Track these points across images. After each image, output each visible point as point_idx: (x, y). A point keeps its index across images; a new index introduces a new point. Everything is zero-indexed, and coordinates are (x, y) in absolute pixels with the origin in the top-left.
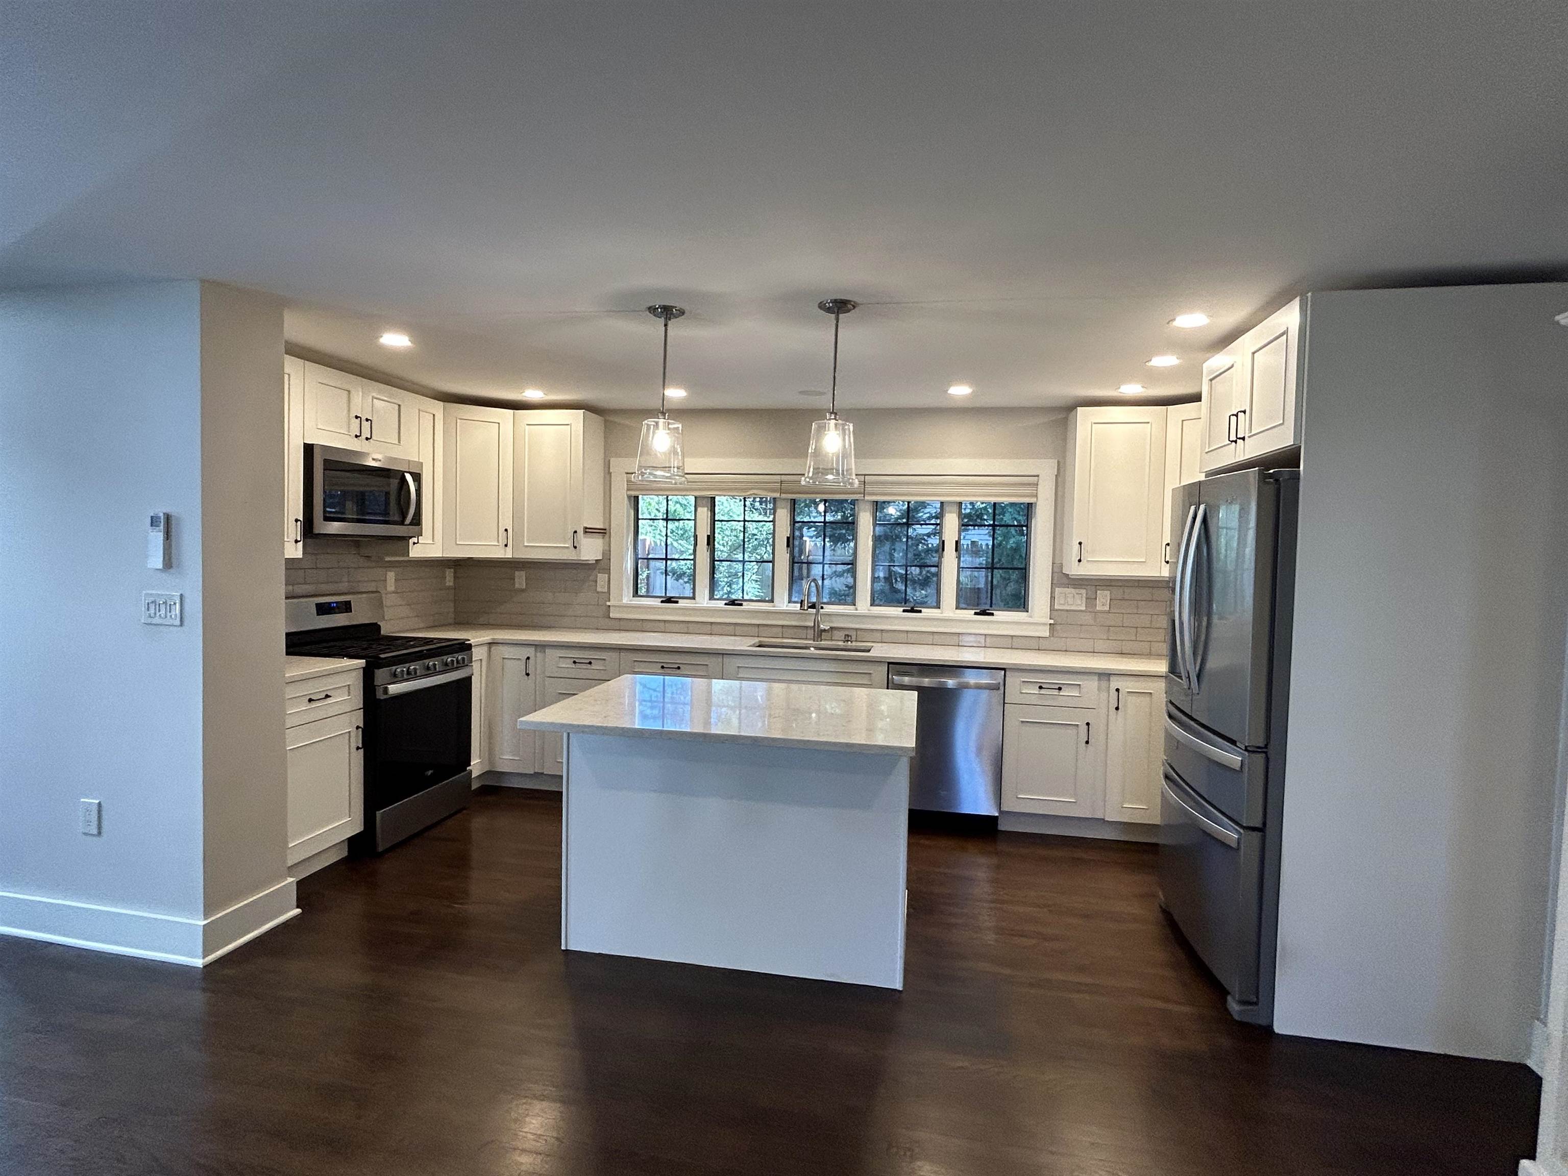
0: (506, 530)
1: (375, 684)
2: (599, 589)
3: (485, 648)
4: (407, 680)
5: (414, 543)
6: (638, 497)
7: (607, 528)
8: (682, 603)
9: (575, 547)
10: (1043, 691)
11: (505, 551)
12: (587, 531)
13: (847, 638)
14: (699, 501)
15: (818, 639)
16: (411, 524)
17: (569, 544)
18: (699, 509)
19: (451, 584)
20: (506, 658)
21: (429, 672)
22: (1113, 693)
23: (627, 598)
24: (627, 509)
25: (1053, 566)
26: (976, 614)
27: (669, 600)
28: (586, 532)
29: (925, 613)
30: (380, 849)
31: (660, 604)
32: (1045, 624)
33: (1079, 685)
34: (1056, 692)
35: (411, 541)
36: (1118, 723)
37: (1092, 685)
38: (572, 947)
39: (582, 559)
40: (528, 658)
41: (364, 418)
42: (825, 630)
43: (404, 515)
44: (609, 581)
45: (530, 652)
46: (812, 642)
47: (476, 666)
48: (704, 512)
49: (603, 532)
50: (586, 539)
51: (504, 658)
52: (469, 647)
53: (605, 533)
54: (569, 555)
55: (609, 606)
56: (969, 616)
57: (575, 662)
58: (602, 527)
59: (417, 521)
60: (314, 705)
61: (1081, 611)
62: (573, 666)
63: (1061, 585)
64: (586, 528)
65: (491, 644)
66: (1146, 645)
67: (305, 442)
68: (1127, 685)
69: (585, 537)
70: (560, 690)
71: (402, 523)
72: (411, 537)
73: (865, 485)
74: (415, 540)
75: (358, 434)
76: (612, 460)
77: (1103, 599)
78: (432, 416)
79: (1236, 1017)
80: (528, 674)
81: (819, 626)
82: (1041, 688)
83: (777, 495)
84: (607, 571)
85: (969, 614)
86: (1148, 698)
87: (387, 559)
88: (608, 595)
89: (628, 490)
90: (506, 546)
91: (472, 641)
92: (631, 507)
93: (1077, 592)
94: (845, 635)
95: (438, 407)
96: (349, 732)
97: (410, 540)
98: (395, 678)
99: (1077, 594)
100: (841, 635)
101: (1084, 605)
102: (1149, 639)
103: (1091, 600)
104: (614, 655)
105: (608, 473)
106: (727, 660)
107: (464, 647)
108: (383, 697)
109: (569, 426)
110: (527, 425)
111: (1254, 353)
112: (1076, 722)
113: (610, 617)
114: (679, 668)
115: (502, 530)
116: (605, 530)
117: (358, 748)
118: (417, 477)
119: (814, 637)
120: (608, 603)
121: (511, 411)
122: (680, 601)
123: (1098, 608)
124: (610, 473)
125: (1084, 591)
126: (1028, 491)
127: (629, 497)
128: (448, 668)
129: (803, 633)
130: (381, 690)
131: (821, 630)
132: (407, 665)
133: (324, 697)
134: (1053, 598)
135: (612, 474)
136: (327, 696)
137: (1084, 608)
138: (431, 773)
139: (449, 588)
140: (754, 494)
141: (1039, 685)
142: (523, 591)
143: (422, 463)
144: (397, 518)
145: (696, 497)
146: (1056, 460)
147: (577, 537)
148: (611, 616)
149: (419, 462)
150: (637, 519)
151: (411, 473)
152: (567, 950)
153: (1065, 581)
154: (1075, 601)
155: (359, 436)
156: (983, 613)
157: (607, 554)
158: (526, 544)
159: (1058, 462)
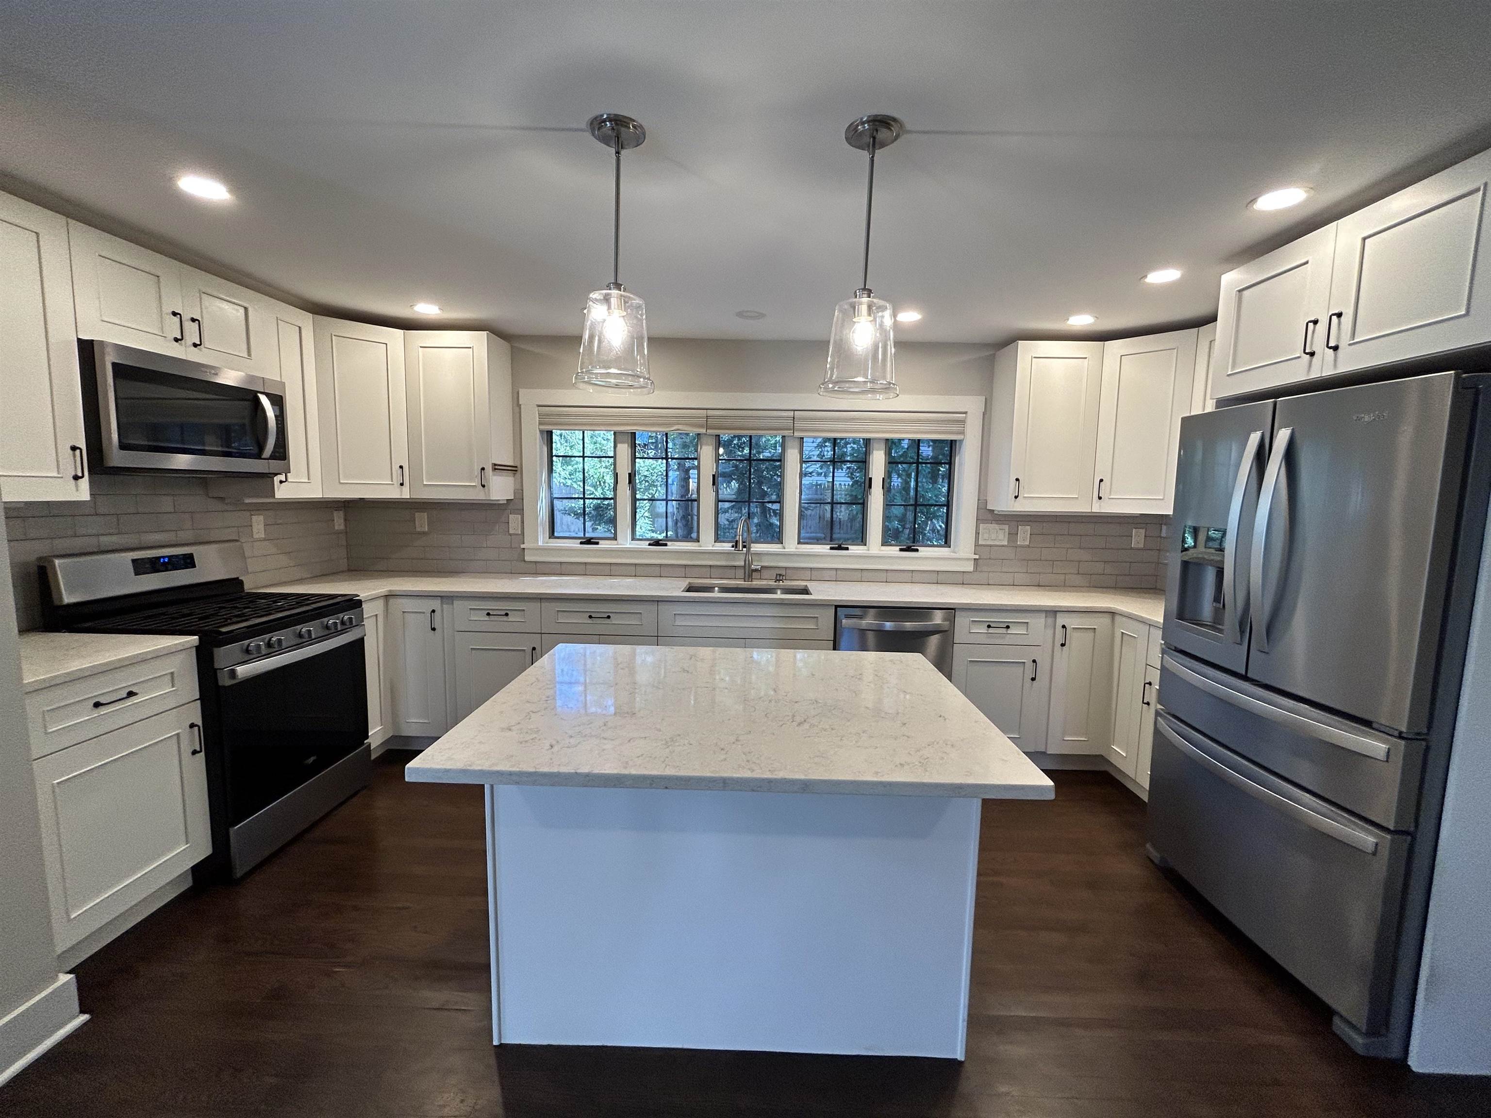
0: (401, 467)
1: (216, 666)
2: (511, 531)
3: (380, 603)
4: (268, 655)
5: (281, 482)
6: (551, 432)
7: (518, 465)
8: (604, 545)
9: (483, 486)
10: (991, 630)
11: (401, 492)
12: (496, 467)
13: (779, 578)
14: (619, 437)
15: (749, 579)
16: (273, 457)
17: (476, 483)
18: (619, 446)
19: (342, 527)
20: (406, 612)
21: (302, 641)
22: (1059, 631)
23: (542, 539)
24: (540, 445)
25: (978, 502)
26: (901, 550)
27: (589, 541)
28: (495, 469)
29: (853, 550)
30: (239, 873)
31: (580, 546)
32: (968, 559)
33: (1027, 623)
34: (1004, 631)
35: (277, 479)
36: (1062, 658)
37: (1038, 622)
38: (506, 1041)
39: (491, 499)
40: (433, 611)
41: (186, 317)
42: (756, 570)
43: (261, 447)
44: (523, 522)
45: (436, 604)
46: (743, 583)
47: (369, 624)
48: (624, 449)
49: (514, 470)
50: (495, 478)
51: (403, 612)
52: (359, 604)
53: (516, 471)
54: (478, 495)
55: (524, 549)
56: (896, 552)
57: (488, 614)
58: (511, 464)
59: (281, 452)
60: (103, 711)
61: (1003, 546)
62: (487, 618)
63: (985, 521)
64: (495, 465)
65: (388, 597)
66: (1062, 577)
67: (79, 337)
68: (1072, 622)
69: (494, 475)
70: (472, 645)
71: (258, 456)
72: (276, 474)
73: (794, 421)
74: (282, 477)
75: (179, 337)
76: (522, 392)
77: (1024, 534)
78: (298, 328)
79: (1360, 1051)
80: (434, 629)
81: (750, 566)
82: (989, 626)
83: (703, 431)
84: (521, 511)
85: (893, 550)
86: (1091, 634)
87: (247, 501)
88: (522, 536)
89: (540, 424)
90: (402, 484)
91: (363, 596)
92: (544, 443)
93: (1001, 528)
94: (777, 575)
95: (306, 320)
96: (178, 734)
97: (275, 478)
98: (249, 655)
99: (1000, 529)
100: (774, 573)
101: (1007, 541)
102: (1063, 572)
103: (1013, 535)
104: (534, 606)
105: (517, 405)
106: (663, 607)
107: (353, 604)
108: (227, 682)
109: (471, 349)
110: (421, 347)
111: (1364, 239)
112: (1022, 659)
113: (525, 561)
114: (609, 617)
115: (396, 467)
116: (516, 467)
117: (194, 752)
118: (278, 401)
119: (745, 576)
120: (522, 546)
121: (402, 331)
122: (601, 542)
123: (1018, 543)
124: (519, 406)
125: (1006, 527)
126: (955, 428)
127: (541, 432)
128: (330, 633)
129: (731, 572)
130: (227, 676)
131: (752, 570)
132: (267, 636)
133: (125, 696)
134: (977, 533)
135: (522, 406)
136: (131, 694)
137: (1006, 544)
138: (314, 761)
139: (338, 533)
140: (678, 430)
141: (988, 624)
142: (424, 533)
143: (284, 383)
144: (252, 448)
145: (615, 434)
146: (984, 397)
147: (484, 473)
148: (527, 558)
149: (281, 382)
150: (551, 456)
151: (268, 395)
152: (501, 1046)
153: (989, 516)
154: (997, 536)
155: (181, 340)
156: (908, 549)
157: (519, 493)
158: (425, 483)
159: (986, 399)
